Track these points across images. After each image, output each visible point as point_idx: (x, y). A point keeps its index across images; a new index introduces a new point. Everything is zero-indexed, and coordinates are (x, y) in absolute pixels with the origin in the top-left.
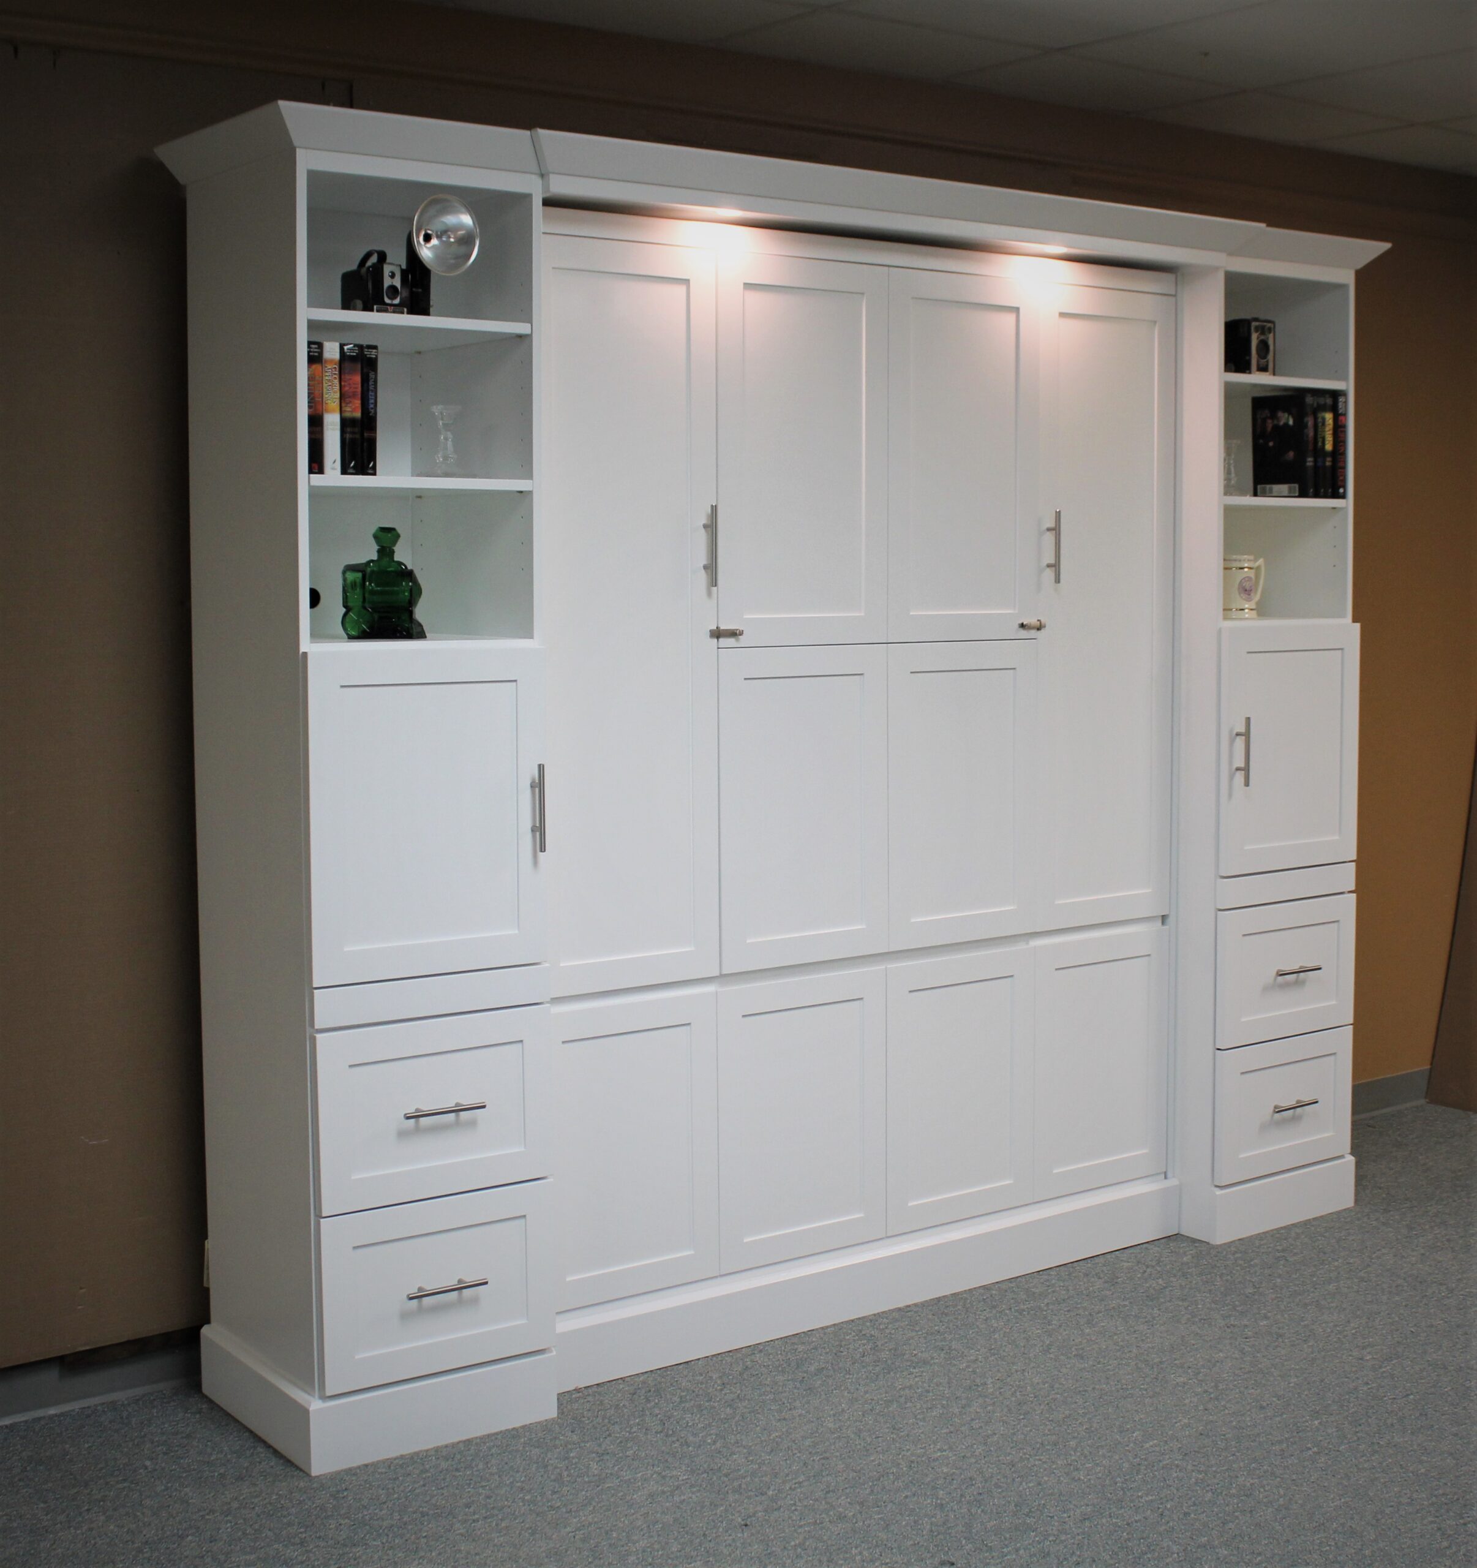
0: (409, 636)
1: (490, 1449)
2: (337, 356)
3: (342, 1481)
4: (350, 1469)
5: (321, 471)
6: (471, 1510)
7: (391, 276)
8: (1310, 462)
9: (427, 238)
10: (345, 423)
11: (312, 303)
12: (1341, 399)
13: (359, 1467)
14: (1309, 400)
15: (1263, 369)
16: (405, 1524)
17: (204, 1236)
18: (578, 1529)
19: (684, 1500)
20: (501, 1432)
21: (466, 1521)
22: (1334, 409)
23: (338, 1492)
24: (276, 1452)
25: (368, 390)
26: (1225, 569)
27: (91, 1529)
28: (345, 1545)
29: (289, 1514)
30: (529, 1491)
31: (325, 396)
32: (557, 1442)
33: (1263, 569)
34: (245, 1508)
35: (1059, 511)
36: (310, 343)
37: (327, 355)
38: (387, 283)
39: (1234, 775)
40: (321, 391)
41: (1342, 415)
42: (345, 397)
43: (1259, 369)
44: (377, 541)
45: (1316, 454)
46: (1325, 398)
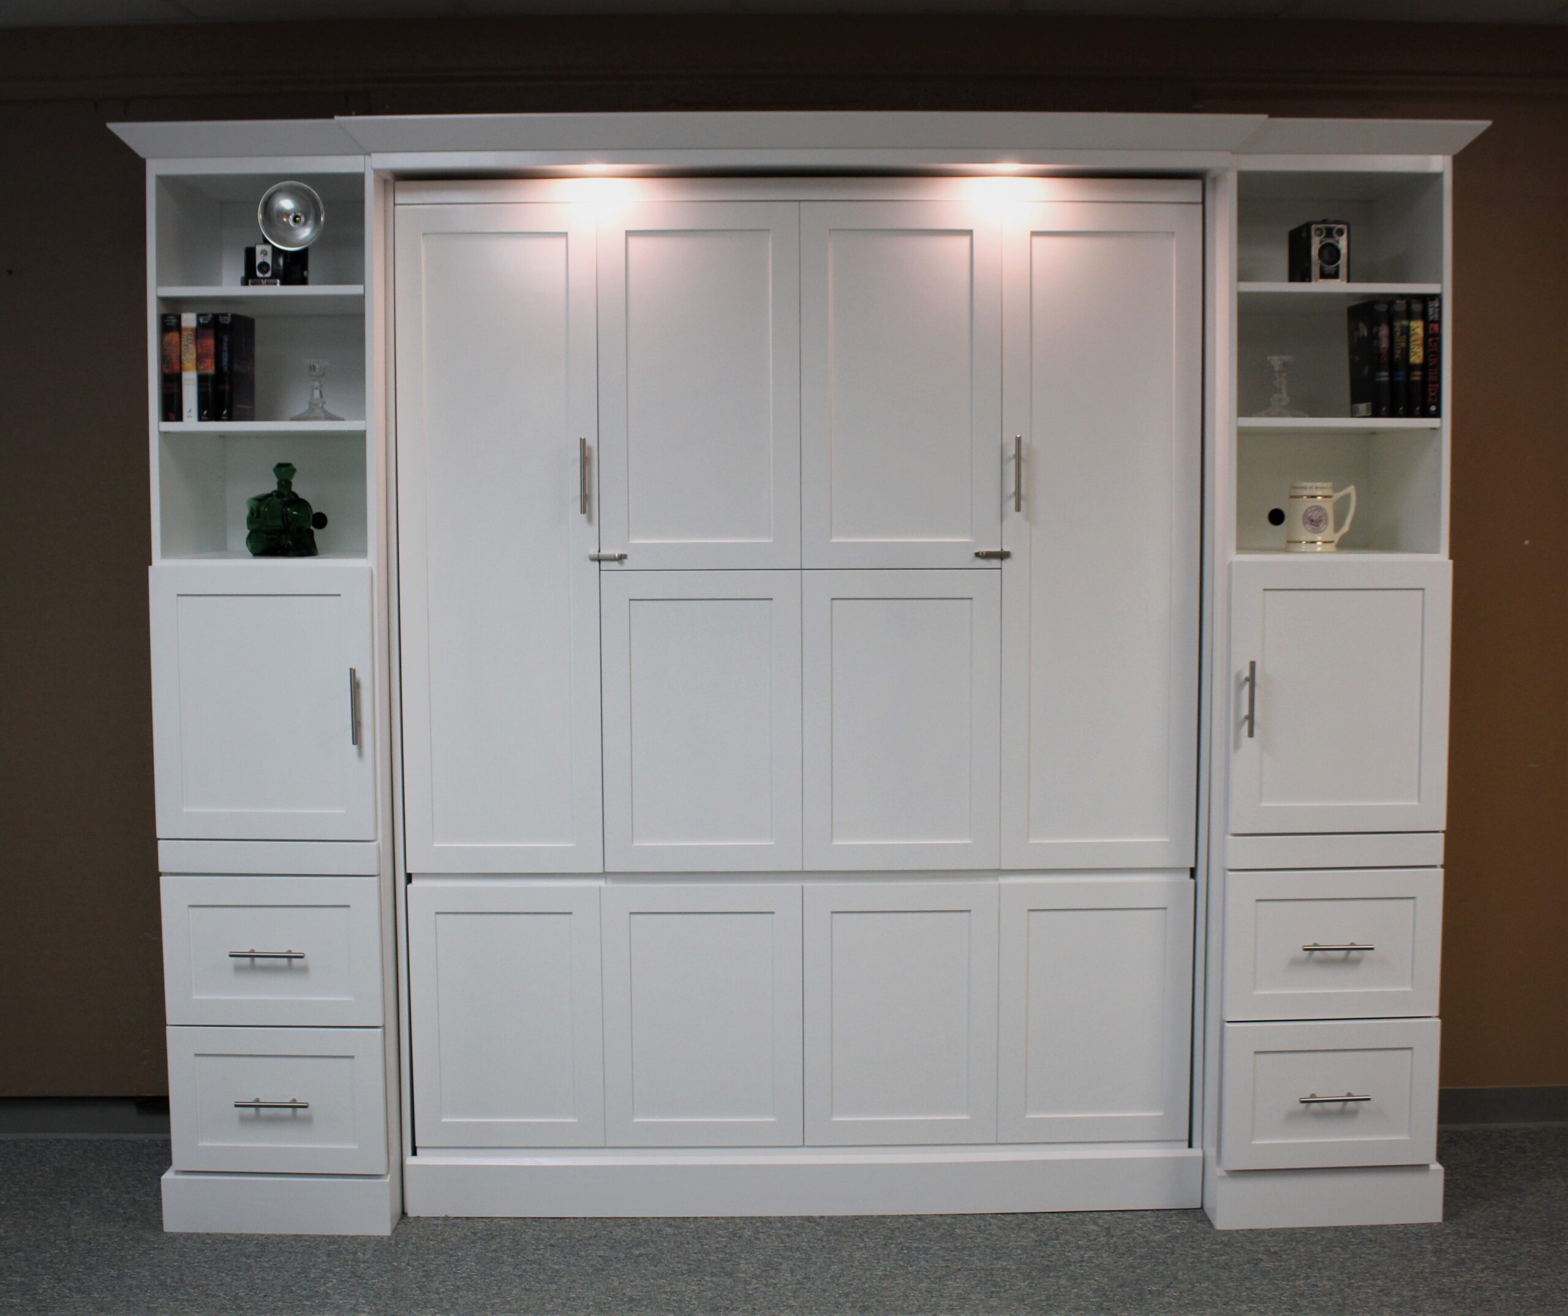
1: (300, 1246)
2: (194, 324)
3: (172, 1241)
5: (179, 418)
7: (263, 255)
8: (1383, 377)
10: (202, 379)
11: (161, 282)
14: (1381, 306)
15: (1331, 276)
22: (1425, 316)
23: (154, 1249)
25: (222, 351)
31: (180, 357)
33: (1352, 498)
34: (87, 1241)
35: (1020, 438)
36: (163, 316)
37: (184, 324)
38: (259, 260)
39: (1242, 723)
40: (179, 354)
41: (1433, 322)
42: (199, 359)
43: (1324, 275)
44: (278, 476)
45: (1393, 367)
46: (1409, 305)
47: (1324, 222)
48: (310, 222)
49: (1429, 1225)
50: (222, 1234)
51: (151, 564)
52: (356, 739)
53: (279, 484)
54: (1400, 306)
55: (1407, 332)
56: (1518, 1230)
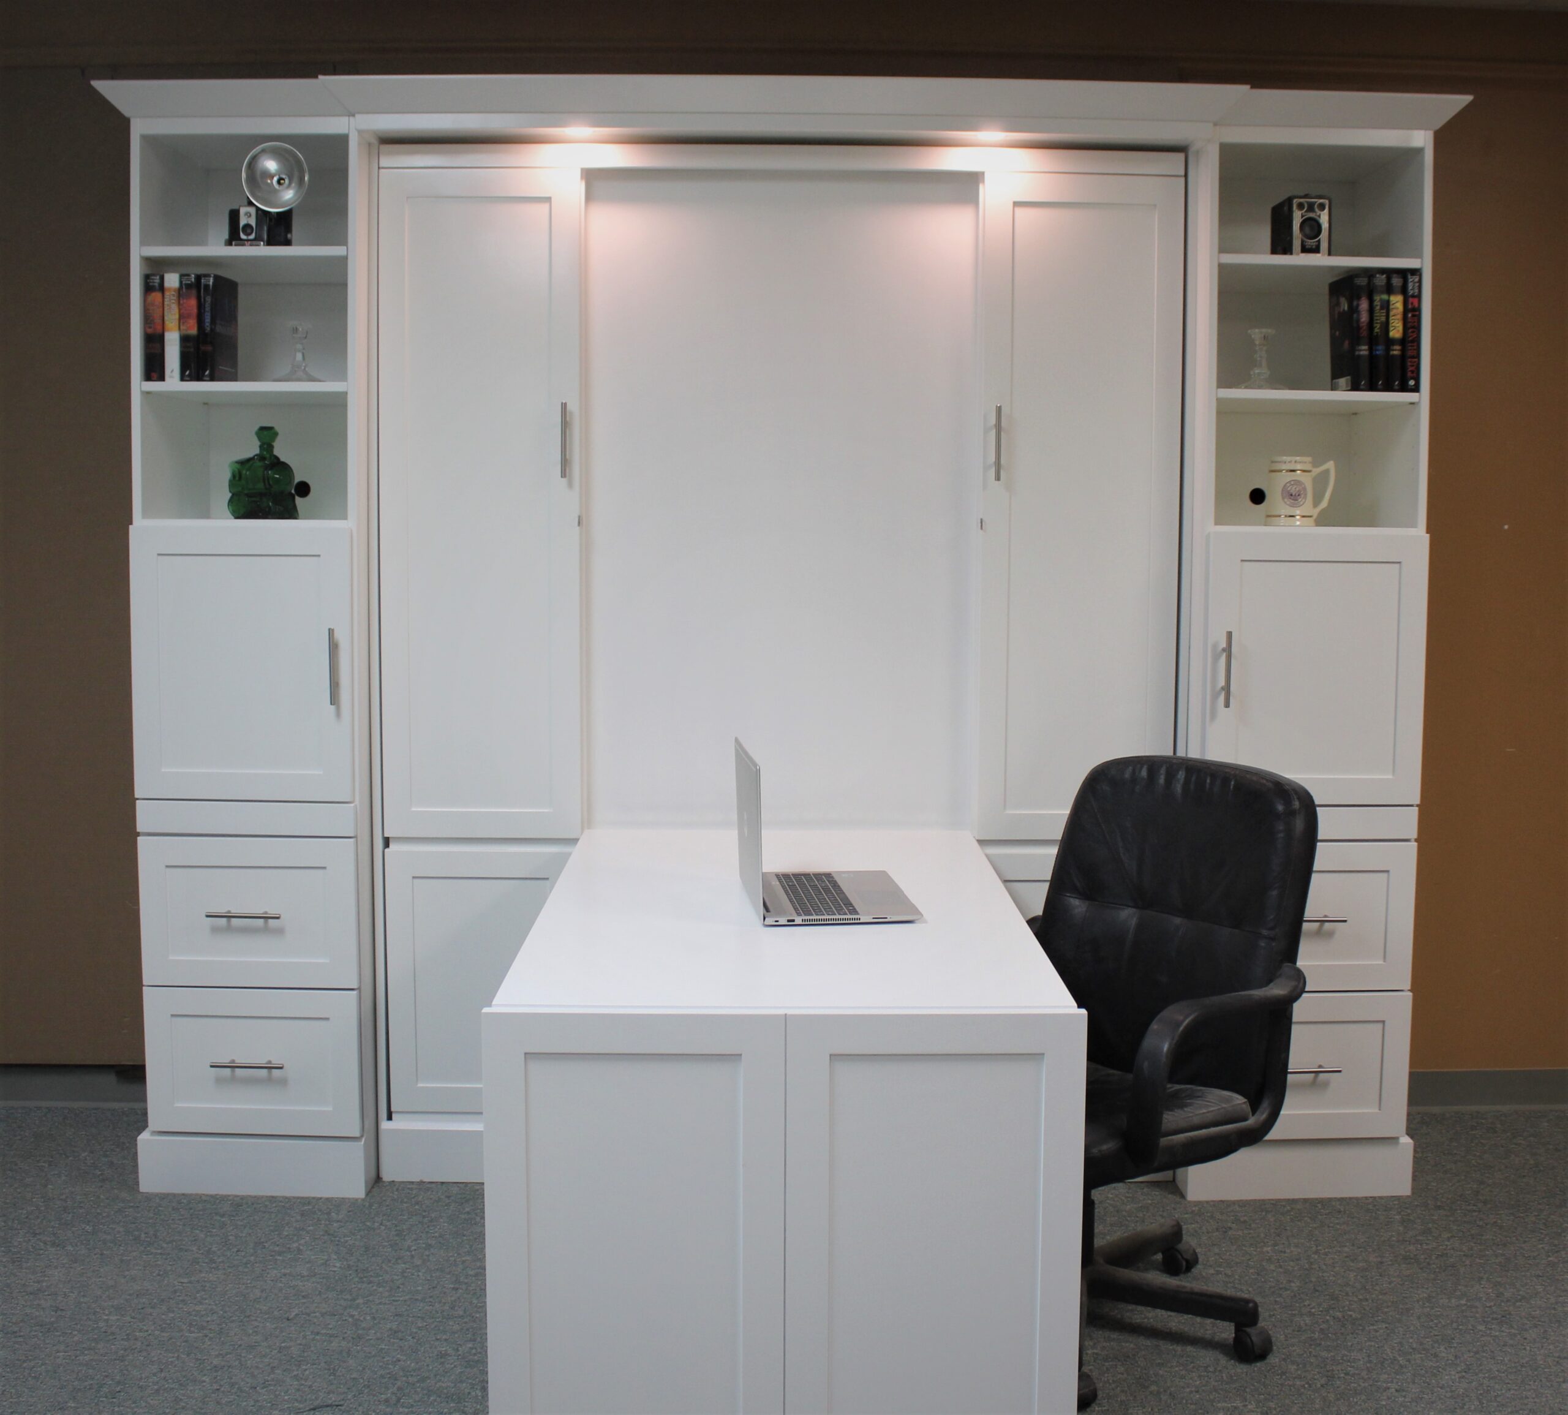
2: (177, 284)
3: (145, 1201)
5: (162, 378)
7: (247, 217)
8: (1363, 350)
10: (185, 340)
12: (1413, 279)
14: (1361, 280)
15: (1312, 250)
22: (1404, 289)
23: (129, 1207)
25: (205, 311)
29: (74, 1212)
31: (163, 317)
33: (1331, 474)
34: (64, 1200)
35: (1000, 407)
36: (146, 276)
37: (167, 284)
38: (243, 222)
39: (1219, 694)
40: (161, 314)
41: (1413, 296)
42: (182, 318)
43: (1305, 250)
44: (260, 438)
45: (1372, 341)
46: (1389, 279)
47: (1306, 196)
48: (293, 185)
49: (1398, 1198)
50: (197, 1195)
51: (131, 523)
52: (334, 699)
53: (261, 447)
54: (1380, 280)
55: (1386, 306)
56: (1485, 1203)
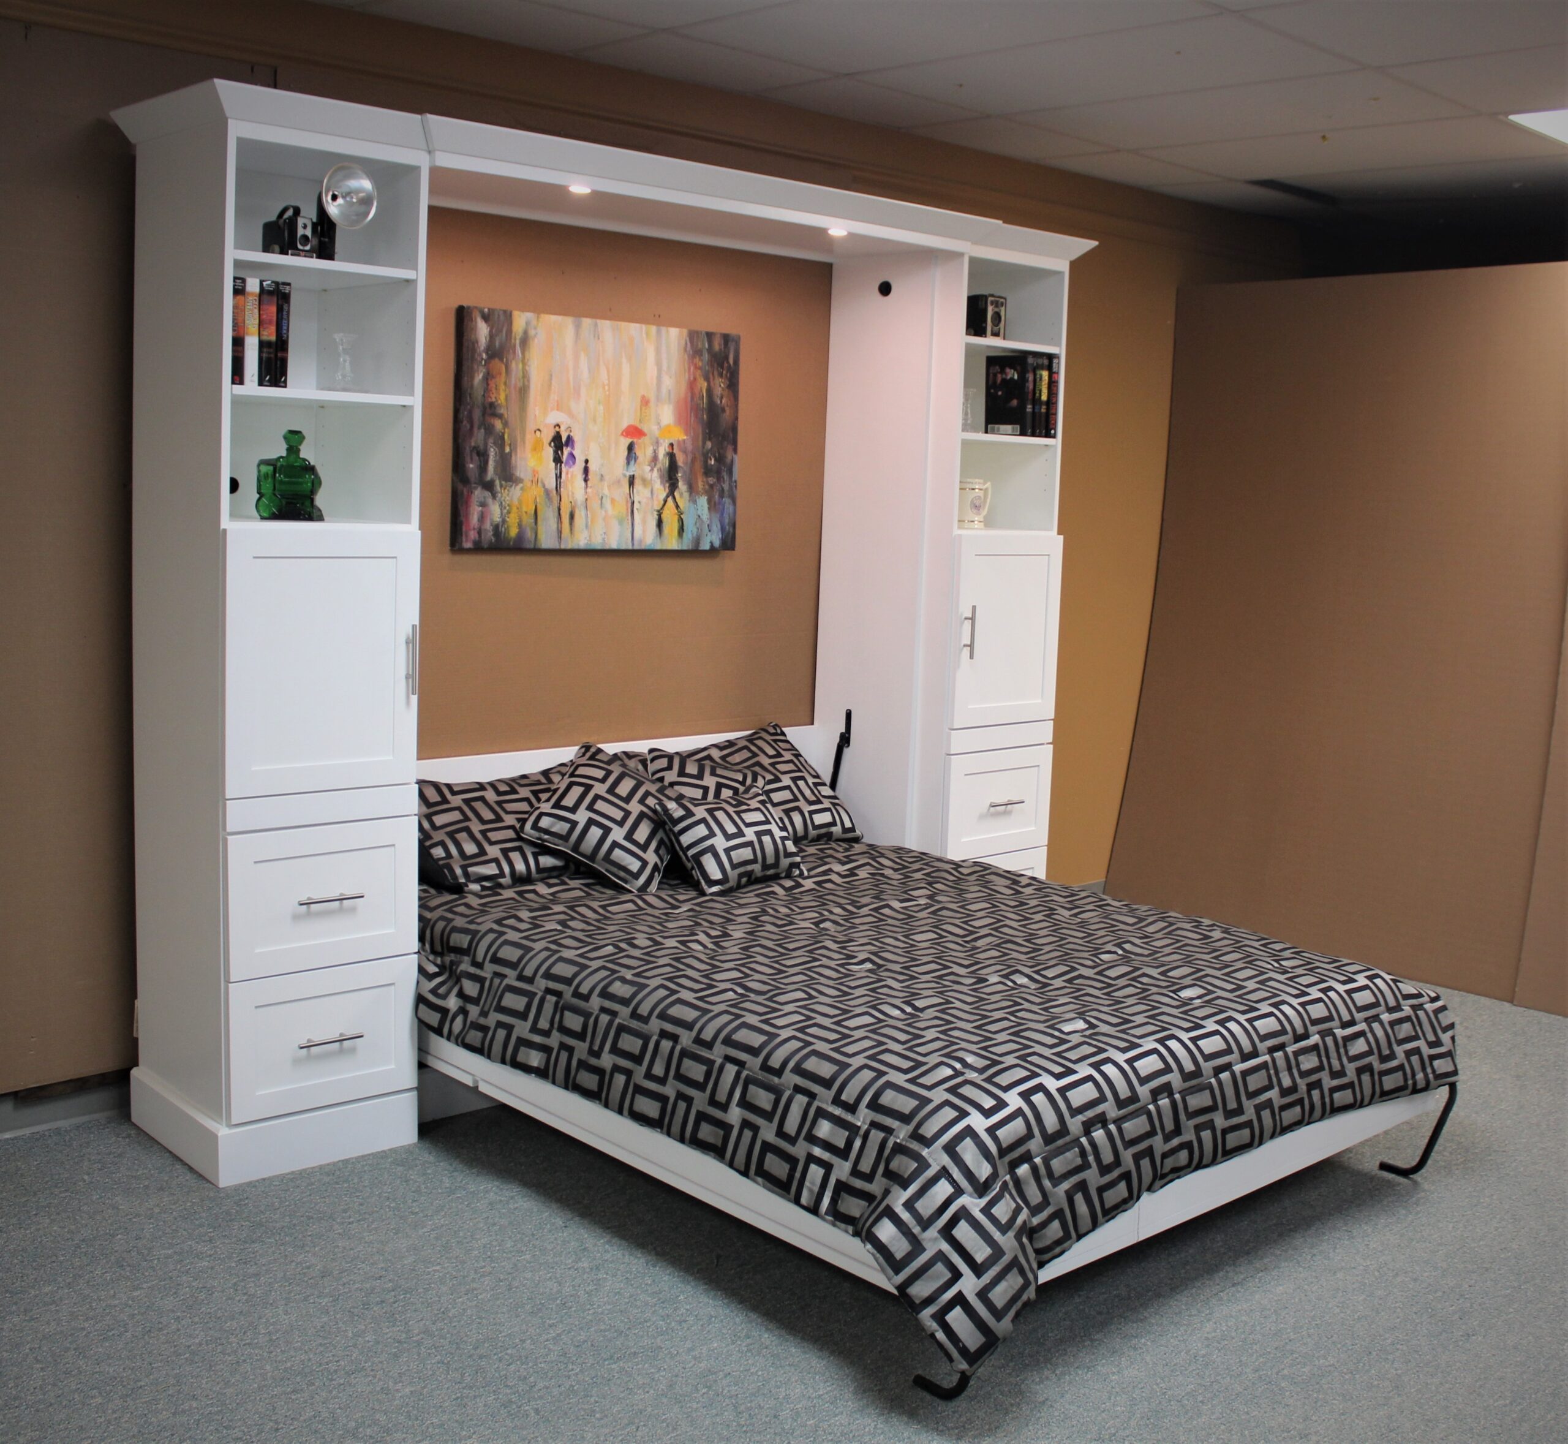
0: (310, 518)
1: (363, 1166)
2: (257, 290)
3: (243, 1193)
4: (251, 1182)
5: (241, 383)
6: (348, 1214)
7: (304, 228)
8: (1029, 408)
9: (334, 198)
10: (262, 345)
11: (237, 246)
12: (1055, 361)
13: (258, 1181)
14: (1030, 360)
15: (996, 334)
16: (295, 1225)
17: (136, 997)
18: (433, 1230)
19: (517, 1208)
20: (372, 1154)
21: (343, 1223)
22: (1050, 368)
23: (241, 1200)
24: (191, 1169)
25: (282, 319)
26: (961, 489)
27: (38, 1230)
28: (245, 1242)
29: (200, 1218)
30: (394, 1200)
31: (247, 322)
32: (418, 1162)
33: (990, 492)
34: (165, 1212)
36: (235, 279)
37: (249, 289)
38: (300, 233)
39: (964, 648)
40: (245, 319)
41: (1055, 372)
42: (263, 323)
43: (993, 333)
44: (287, 441)
45: (1034, 403)
46: (1042, 360)
47: (993, 296)
53: (286, 449)
54: (1038, 360)
55: (1041, 378)
